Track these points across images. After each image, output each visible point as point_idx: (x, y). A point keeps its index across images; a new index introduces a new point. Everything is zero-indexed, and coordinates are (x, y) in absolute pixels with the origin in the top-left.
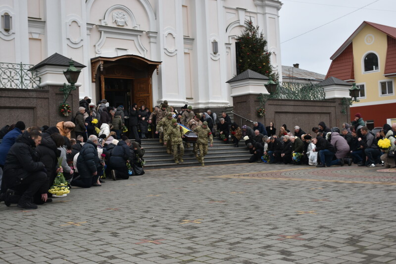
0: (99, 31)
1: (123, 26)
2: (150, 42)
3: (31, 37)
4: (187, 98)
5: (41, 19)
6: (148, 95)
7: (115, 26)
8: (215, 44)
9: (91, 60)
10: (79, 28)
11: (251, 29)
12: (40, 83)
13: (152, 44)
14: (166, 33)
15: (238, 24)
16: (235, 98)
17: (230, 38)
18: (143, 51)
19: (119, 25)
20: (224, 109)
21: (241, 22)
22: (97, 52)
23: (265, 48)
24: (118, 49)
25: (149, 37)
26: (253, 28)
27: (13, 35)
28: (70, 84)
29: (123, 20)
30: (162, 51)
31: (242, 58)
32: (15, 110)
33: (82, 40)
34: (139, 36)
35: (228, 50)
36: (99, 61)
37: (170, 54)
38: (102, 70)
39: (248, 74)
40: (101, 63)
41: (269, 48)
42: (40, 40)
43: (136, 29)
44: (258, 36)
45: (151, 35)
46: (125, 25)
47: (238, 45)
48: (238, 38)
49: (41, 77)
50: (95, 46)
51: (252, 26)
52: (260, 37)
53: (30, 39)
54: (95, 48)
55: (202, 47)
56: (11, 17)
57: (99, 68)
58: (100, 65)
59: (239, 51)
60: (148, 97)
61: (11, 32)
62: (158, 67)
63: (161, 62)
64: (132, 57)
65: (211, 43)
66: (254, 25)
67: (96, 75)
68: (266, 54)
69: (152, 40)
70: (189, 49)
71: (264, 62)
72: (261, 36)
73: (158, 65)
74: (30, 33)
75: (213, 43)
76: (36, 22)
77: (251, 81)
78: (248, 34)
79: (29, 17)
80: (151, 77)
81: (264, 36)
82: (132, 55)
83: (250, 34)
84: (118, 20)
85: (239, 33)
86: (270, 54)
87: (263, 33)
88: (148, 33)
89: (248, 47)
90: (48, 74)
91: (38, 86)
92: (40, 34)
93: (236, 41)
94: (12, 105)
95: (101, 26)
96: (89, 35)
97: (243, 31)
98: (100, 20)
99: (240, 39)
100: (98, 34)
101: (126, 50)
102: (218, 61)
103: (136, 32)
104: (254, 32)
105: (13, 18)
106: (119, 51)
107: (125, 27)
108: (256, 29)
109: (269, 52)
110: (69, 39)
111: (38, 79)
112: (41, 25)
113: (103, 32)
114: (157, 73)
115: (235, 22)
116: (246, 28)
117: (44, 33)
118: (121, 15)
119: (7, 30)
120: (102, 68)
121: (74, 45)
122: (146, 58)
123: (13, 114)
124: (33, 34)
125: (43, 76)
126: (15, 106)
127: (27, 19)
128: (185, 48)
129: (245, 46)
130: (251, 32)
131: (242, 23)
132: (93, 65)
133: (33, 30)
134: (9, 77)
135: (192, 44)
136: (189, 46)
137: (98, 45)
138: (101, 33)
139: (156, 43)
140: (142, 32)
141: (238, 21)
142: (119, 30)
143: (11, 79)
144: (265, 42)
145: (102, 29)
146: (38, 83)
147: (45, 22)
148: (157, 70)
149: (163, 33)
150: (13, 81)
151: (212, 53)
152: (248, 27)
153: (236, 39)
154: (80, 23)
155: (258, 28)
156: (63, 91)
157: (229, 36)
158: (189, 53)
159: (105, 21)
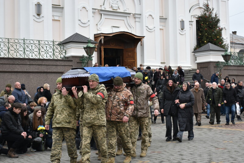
0: (100, 14)
1: (116, 10)
2: (135, 22)
3: (53, 19)
4: (161, 63)
5: (60, 6)
6: (134, 61)
7: (111, 10)
8: (182, 22)
9: (95, 35)
10: (87, 12)
11: (208, 10)
12: (66, 54)
13: (137, 23)
14: (147, 15)
15: (198, 7)
16: (198, 64)
17: (192, 17)
18: (131, 28)
19: (114, 9)
20: (188, 71)
21: (200, 4)
22: (99, 29)
23: (218, 25)
24: (113, 27)
25: (135, 18)
26: (209, 9)
27: (43, 18)
28: (88, 56)
29: (117, 6)
30: (145, 28)
31: (201, 32)
32: (50, 74)
33: (89, 21)
34: (128, 17)
35: (191, 26)
36: (101, 36)
37: (150, 30)
38: (103, 43)
39: (209, 46)
40: (102, 37)
41: (221, 25)
42: (59, 21)
43: (126, 12)
44: (213, 16)
45: (136, 16)
46: (118, 9)
47: (198, 22)
48: (198, 17)
49: (66, 50)
50: (97, 25)
51: (209, 8)
52: (214, 16)
53: (53, 20)
54: (97, 27)
55: (173, 25)
56: (41, 5)
57: (101, 41)
58: (101, 39)
59: (198, 27)
60: (134, 62)
61: (41, 16)
62: (142, 40)
63: (144, 37)
64: (124, 33)
65: (179, 22)
66: (210, 7)
67: (98, 46)
68: (219, 29)
69: (137, 20)
70: (163, 26)
71: (218, 36)
72: (216, 16)
73: (142, 39)
74: (53, 16)
75: (181, 21)
76: (57, 7)
77: (211, 52)
78: (206, 14)
79: (52, 5)
80: (136, 47)
81: (217, 15)
82: (124, 32)
83: (207, 14)
84: (113, 5)
85: (199, 13)
86: (222, 29)
87: (217, 13)
88: (134, 15)
89: (206, 24)
90: (72, 49)
91: (64, 56)
92: (59, 16)
93: (197, 19)
94: (49, 71)
95: (101, 10)
96: (94, 17)
97: (202, 12)
98: (101, 6)
99: (199, 17)
100: (99, 16)
101: (119, 27)
102: (184, 35)
103: (126, 14)
104: (210, 13)
105: (42, 6)
106: (114, 28)
107: (118, 11)
108: (212, 10)
109: (221, 27)
110: (80, 20)
111: (64, 51)
112: (60, 10)
113: (102, 15)
114: (141, 45)
115: (196, 5)
116: (204, 9)
117: (62, 16)
118: (115, 2)
119: (39, 15)
120: (103, 41)
121: (83, 25)
122: (132, 33)
123: (49, 77)
124: (55, 17)
125: (68, 49)
126: (51, 71)
127: (52, 6)
128: (160, 26)
129: (203, 24)
130: (208, 12)
131: (201, 6)
132: (96, 39)
133: (55, 14)
134: (45, 50)
135: (165, 22)
136: (163, 24)
137: (99, 24)
138: (101, 15)
139: (140, 22)
140: (130, 14)
141: (198, 4)
142: (114, 13)
143: (47, 52)
144: (218, 20)
145: (102, 12)
146: (64, 54)
147: (63, 8)
148: (141, 43)
149: (145, 14)
150: (48, 53)
151: (180, 29)
152: (206, 8)
153: (197, 18)
154: (88, 8)
155: (213, 9)
156: (82, 60)
157: (191, 16)
158: (163, 29)
159: (104, 6)
